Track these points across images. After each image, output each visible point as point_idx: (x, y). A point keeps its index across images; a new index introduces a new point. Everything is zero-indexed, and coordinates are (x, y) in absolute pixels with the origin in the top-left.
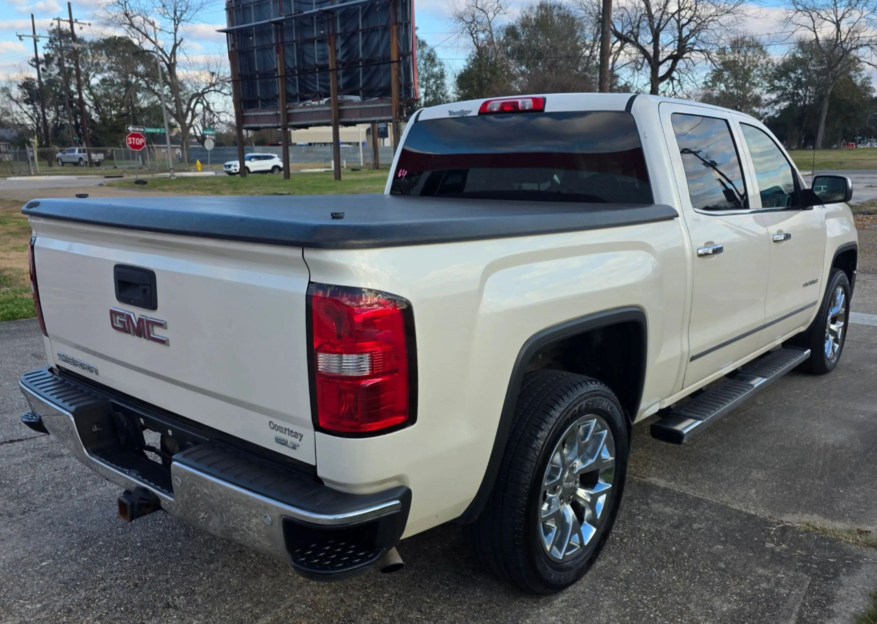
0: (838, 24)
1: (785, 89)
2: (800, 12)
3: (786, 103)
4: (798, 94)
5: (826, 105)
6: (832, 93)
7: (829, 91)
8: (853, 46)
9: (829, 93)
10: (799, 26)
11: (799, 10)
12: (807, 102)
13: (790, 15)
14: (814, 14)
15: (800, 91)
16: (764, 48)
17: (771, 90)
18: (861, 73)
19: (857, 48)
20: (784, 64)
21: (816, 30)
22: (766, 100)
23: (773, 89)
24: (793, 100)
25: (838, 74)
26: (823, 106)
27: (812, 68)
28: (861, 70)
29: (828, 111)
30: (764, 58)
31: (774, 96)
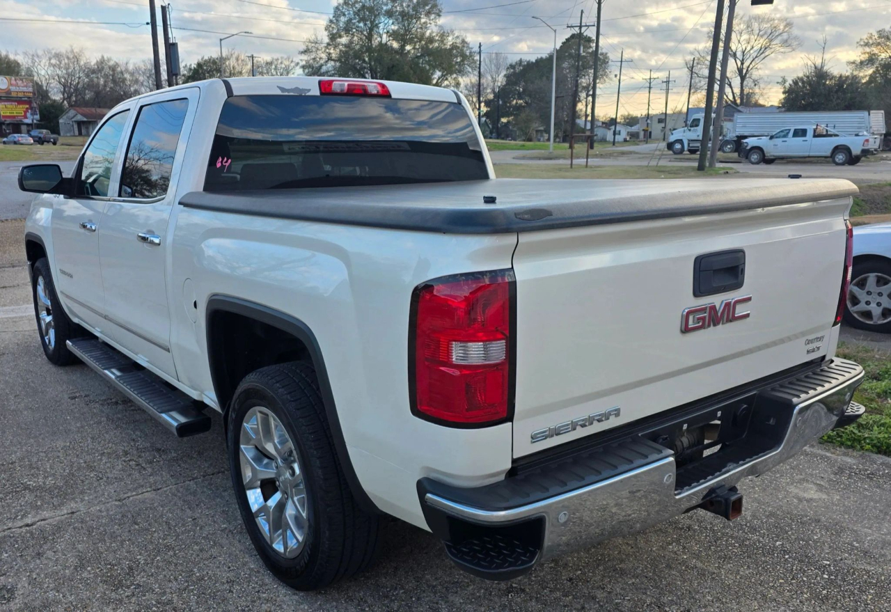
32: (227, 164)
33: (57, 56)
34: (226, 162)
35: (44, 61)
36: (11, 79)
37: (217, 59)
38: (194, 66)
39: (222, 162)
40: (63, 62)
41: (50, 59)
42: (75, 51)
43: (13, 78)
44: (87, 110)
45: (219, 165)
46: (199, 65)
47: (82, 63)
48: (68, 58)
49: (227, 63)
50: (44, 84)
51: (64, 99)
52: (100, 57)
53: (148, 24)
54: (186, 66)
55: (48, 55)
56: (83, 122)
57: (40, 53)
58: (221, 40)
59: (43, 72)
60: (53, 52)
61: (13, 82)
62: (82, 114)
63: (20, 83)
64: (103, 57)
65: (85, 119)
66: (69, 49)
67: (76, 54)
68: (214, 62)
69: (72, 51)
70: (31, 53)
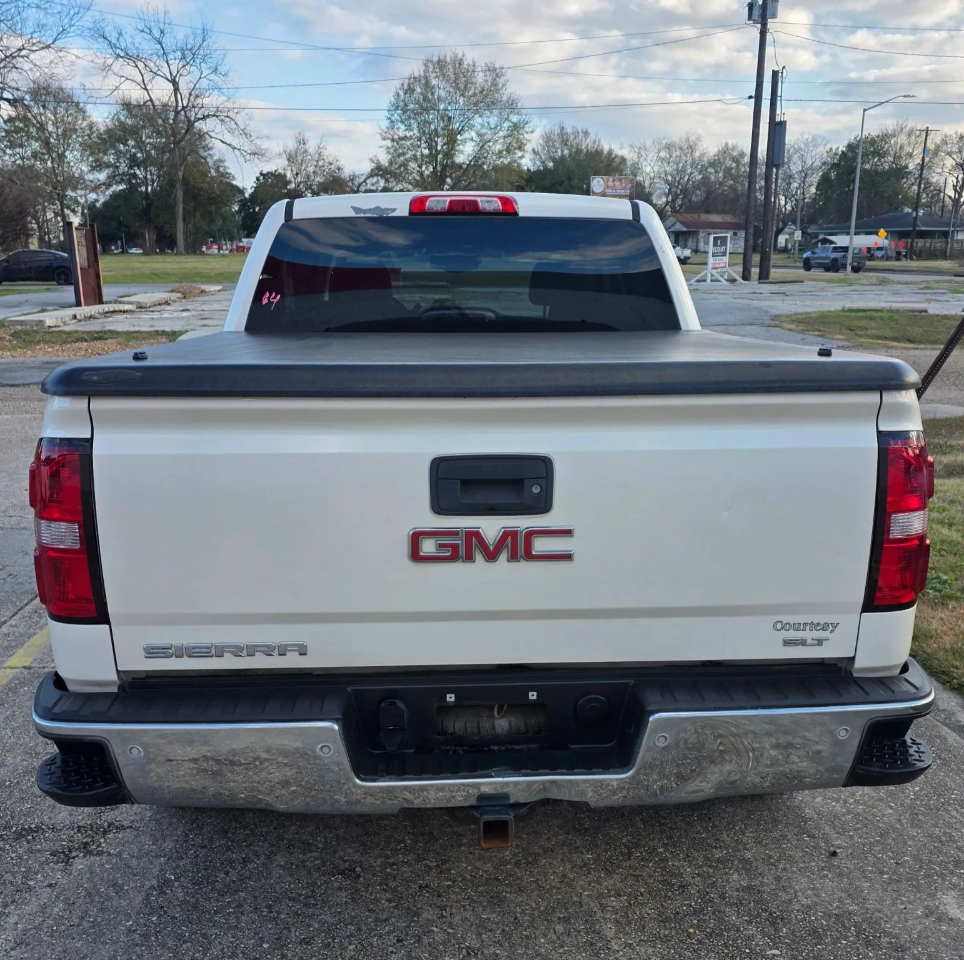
0: (175, 83)
1: (117, 167)
2: (121, 60)
3: (122, 187)
4: (135, 176)
5: (180, 194)
6: (183, 176)
7: (181, 174)
8: (199, 116)
9: (181, 178)
10: (123, 79)
11: (119, 56)
12: (150, 188)
13: (110, 61)
14: (141, 65)
15: (138, 172)
16: (82, 105)
17: (97, 166)
18: (210, 152)
19: (204, 118)
20: (109, 131)
21: (148, 87)
22: (92, 181)
23: (98, 166)
24: (130, 182)
25: (187, 152)
26: (176, 195)
27: (148, 140)
28: (210, 149)
29: (184, 202)
30: (84, 120)
31: (102, 176)
32: (275, 301)
33: (669, 147)
34: (274, 298)
35: (652, 155)
36: (608, 180)
37: (878, 136)
38: (842, 148)
39: (269, 298)
40: (674, 155)
41: (659, 151)
42: (691, 139)
43: (611, 179)
44: (688, 217)
45: (265, 301)
46: (850, 147)
47: (697, 154)
48: (681, 148)
49: (892, 142)
50: (647, 183)
51: (667, 203)
52: (723, 145)
53: (750, 97)
54: (831, 149)
55: (658, 147)
56: (683, 233)
57: (649, 144)
58: (865, 110)
59: (648, 169)
60: (664, 142)
61: (610, 183)
62: (682, 223)
63: (617, 183)
64: (727, 144)
65: (685, 229)
66: (684, 136)
67: (691, 143)
68: (873, 142)
69: (688, 140)
70: (639, 145)
